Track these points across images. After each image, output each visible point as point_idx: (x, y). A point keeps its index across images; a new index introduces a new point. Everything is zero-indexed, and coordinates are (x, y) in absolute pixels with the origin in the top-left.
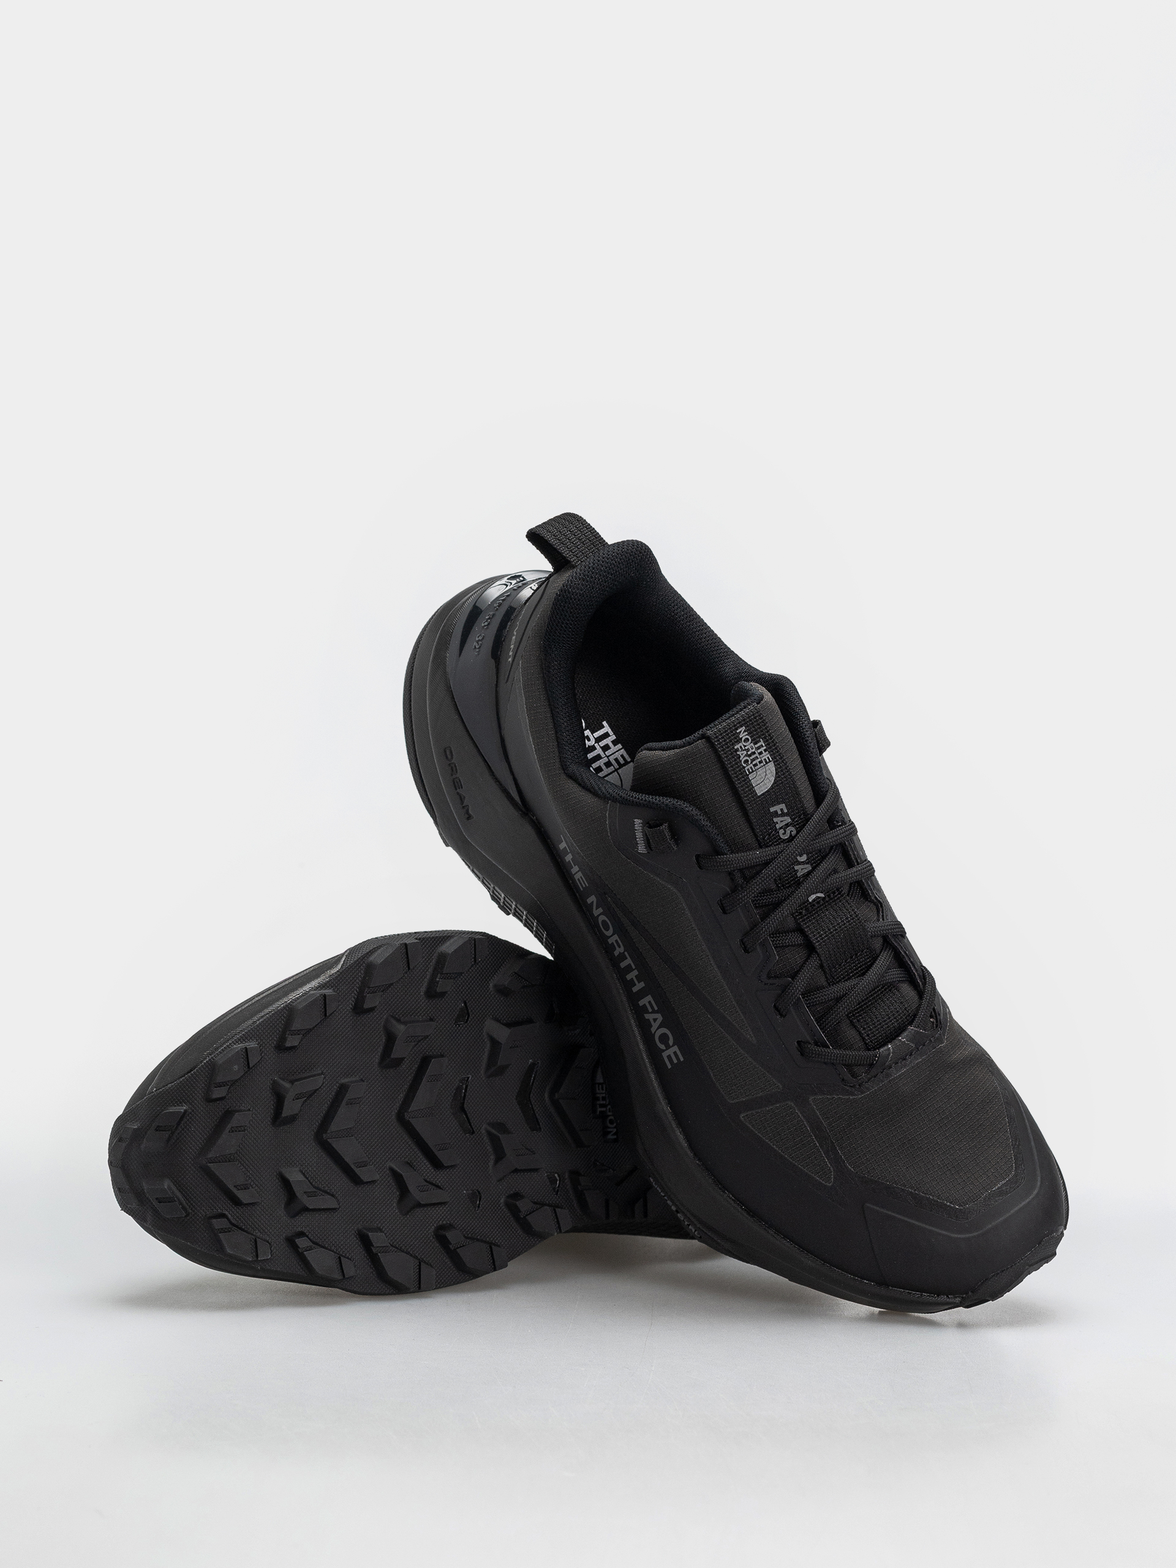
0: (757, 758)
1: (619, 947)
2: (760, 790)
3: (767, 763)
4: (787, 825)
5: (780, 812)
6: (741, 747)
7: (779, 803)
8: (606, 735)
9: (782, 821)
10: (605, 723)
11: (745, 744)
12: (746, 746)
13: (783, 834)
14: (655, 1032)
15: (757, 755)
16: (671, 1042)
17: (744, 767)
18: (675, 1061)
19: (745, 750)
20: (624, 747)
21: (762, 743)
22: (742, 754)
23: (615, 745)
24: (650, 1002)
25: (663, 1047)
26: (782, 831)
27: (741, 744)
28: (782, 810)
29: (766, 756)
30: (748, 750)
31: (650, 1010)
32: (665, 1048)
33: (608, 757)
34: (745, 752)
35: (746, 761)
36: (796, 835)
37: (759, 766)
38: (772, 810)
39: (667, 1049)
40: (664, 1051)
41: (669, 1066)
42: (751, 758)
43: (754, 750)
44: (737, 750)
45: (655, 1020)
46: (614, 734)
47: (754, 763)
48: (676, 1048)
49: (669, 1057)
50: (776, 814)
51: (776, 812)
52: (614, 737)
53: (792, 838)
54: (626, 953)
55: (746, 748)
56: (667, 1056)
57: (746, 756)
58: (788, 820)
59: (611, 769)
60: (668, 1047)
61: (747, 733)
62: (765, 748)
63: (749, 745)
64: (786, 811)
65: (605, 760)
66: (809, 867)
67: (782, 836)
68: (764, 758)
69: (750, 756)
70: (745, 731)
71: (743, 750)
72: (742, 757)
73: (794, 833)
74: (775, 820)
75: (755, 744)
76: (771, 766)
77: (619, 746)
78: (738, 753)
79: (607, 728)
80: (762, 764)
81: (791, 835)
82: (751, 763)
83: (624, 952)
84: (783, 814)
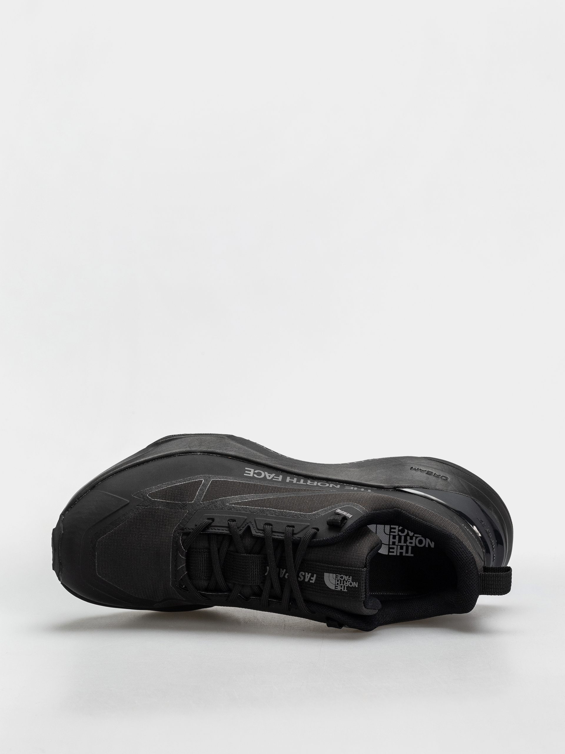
0: (341, 583)
1: (310, 483)
2: (326, 575)
3: (336, 586)
4: (305, 578)
5: (312, 578)
6: (350, 579)
7: (316, 580)
8: (407, 552)
9: (308, 577)
10: (412, 555)
11: (350, 582)
12: (349, 582)
13: (302, 574)
14: (265, 473)
15: (342, 584)
16: (255, 475)
17: (340, 575)
18: (246, 472)
19: (347, 581)
20: (397, 555)
21: (345, 590)
22: (346, 578)
23: (400, 552)
24: (278, 479)
25: (256, 471)
26: (303, 574)
27: (351, 580)
28: (312, 580)
29: (339, 588)
30: (346, 582)
31: (275, 477)
32: (255, 472)
33: (397, 546)
34: (346, 580)
35: (342, 577)
36: (298, 579)
37: (337, 582)
38: (315, 575)
39: (254, 472)
40: (254, 471)
41: (246, 468)
42: (342, 581)
43: (345, 584)
44: (349, 577)
45: (269, 476)
46: (405, 556)
47: (339, 581)
48: (251, 475)
49: (250, 471)
50: (312, 576)
51: (313, 577)
52: (404, 554)
53: (298, 576)
54: (306, 484)
55: (348, 582)
56: (251, 470)
57: (345, 580)
58: (307, 580)
59: (391, 543)
60: (254, 473)
61: (354, 586)
62: (342, 590)
63: (348, 584)
64: (311, 581)
65: (397, 544)
66: (282, 576)
67: (302, 573)
68: (338, 587)
69: (343, 581)
70: (355, 586)
71: (348, 579)
72: (345, 577)
73: (299, 579)
74: (310, 574)
75: (347, 587)
76: (332, 587)
77: (398, 554)
78: (348, 576)
79: (409, 554)
80: (336, 584)
81: (300, 577)
82: (340, 579)
83: (306, 483)
84: (310, 579)
